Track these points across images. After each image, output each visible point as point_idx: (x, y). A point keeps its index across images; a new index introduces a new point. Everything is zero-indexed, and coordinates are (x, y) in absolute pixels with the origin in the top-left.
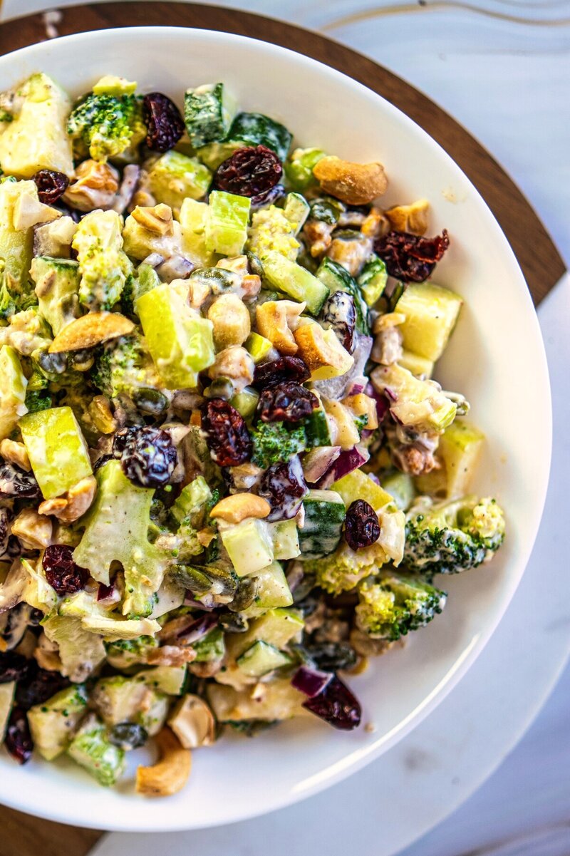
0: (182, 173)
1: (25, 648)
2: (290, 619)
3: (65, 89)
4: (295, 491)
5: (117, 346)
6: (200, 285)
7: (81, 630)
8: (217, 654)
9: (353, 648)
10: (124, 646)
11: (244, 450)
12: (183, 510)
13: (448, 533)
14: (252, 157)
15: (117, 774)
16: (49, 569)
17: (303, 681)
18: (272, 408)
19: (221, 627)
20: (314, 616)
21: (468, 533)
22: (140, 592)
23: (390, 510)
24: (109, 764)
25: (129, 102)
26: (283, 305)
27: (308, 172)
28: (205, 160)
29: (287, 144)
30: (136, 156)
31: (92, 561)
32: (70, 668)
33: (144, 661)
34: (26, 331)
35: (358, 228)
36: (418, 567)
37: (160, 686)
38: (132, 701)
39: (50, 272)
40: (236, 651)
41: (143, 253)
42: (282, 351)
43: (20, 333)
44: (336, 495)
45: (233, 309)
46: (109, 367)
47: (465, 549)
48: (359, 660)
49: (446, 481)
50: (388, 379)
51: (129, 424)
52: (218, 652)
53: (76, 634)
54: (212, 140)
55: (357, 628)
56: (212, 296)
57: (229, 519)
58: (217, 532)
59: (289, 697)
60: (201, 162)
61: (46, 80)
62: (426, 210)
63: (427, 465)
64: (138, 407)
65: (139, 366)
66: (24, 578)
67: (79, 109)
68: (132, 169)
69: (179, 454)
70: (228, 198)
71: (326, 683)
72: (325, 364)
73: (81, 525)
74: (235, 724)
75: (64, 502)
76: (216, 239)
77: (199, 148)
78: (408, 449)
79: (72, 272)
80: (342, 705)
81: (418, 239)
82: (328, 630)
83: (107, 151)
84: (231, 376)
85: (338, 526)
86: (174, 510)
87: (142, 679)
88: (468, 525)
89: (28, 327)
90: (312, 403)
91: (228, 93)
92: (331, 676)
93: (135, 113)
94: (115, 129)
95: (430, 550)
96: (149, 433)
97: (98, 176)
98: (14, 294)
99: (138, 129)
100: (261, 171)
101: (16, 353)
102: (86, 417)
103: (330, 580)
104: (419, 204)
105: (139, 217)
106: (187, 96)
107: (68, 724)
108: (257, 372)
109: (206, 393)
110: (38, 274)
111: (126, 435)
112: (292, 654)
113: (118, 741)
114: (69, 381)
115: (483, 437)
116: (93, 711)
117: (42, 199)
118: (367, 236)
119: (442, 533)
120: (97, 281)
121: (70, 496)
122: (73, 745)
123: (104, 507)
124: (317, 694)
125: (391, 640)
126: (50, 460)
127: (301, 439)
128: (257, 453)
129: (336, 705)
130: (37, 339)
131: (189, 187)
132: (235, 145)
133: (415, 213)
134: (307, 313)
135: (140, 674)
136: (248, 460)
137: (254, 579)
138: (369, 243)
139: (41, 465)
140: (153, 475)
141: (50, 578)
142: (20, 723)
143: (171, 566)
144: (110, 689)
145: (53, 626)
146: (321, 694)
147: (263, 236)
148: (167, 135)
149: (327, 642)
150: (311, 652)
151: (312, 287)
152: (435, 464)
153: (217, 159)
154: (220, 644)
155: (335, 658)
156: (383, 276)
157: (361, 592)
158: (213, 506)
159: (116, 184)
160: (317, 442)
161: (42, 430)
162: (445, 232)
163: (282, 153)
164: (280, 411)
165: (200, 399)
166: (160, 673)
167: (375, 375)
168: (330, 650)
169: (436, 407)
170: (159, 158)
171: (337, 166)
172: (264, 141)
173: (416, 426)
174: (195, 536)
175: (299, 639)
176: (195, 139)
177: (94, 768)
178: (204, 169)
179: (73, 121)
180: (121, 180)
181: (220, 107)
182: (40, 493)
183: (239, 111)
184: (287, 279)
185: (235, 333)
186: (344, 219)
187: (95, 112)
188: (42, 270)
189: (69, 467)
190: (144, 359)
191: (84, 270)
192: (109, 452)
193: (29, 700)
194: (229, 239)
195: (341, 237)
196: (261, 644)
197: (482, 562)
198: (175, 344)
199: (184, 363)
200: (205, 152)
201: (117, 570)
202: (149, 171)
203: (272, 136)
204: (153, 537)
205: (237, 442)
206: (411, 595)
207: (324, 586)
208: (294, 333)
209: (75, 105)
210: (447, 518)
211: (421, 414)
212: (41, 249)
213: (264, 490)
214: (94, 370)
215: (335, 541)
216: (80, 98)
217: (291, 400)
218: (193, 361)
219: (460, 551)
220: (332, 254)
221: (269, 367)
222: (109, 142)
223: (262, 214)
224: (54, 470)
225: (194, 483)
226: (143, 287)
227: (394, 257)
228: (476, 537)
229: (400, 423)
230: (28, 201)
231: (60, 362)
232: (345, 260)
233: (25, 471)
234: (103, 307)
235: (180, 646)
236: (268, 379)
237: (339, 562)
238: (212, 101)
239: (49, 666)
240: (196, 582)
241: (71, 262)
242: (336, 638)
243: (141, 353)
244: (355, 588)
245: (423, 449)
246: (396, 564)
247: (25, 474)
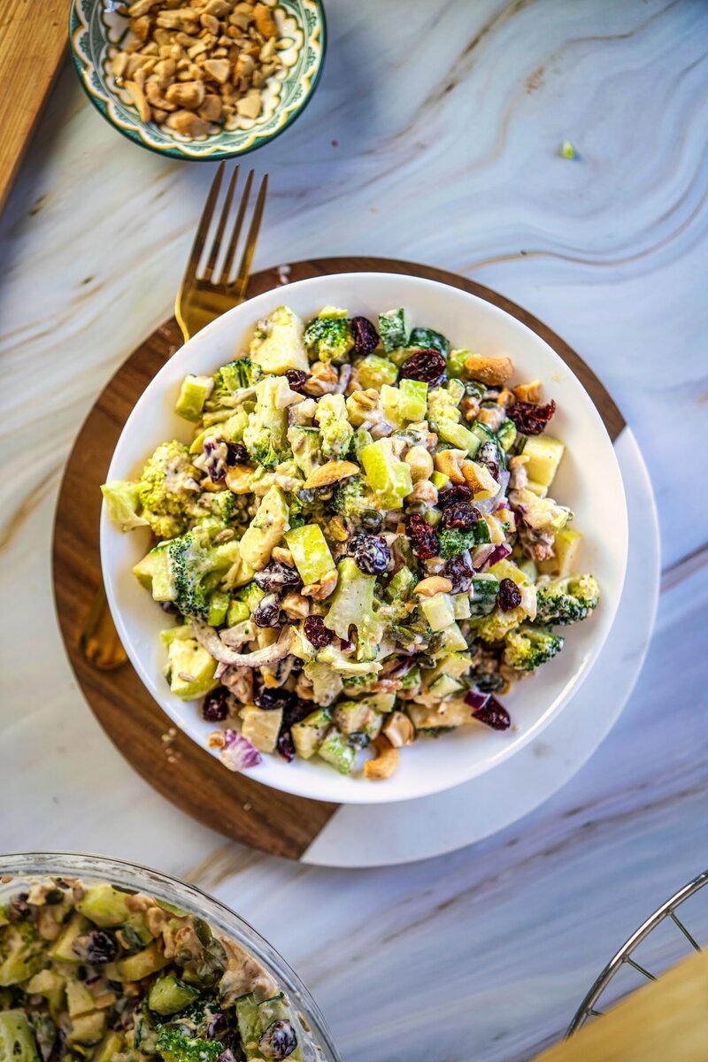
0: (380, 368)
1: (289, 686)
2: (463, 659)
3: (300, 316)
4: (468, 574)
5: (348, 482)
6: (399, 441)
7: (329, 671)
8: (416, 684)
9: (502, 677)
10: (355, 681)
11: (435, 547)
12: (396, 589)
13: (565, 598)
14: (425, 357)
15: (352, 766)
16: (308, 631)
17: (471, 700)
18: (452, 519)
19: (418, 666)
20: (476, 656)
21: (576, 597)
22: (368, 644)
23: (525, 584)
24: (347, 760)
25: (343, 323)
26: (454, 452)
27: (462, 365)
28: (394, 360)
29: (446, 347)
30: (348, 358)
31: (337, 625)
32: (319, 697)
33: (368, 690)
34: (288, 475)
35: (495, 400)
36: (544, 622)
37: (378, 707)
38: (360, 717)
39: (302, 435)
40: (428, 681)
41: (359, 422)
42: (455, 483)
43: (283, 476)
44: (491, 576)
45: (422, 456)
46: (343, 496)
47: (576, 608)
48: (506, 685)
49: (559, 564)
50: (520, 499)
51: (356, 533)
52: (416, 682)
53: (325, 674)
54: (398, 346)
55: (505, 663)
56: (407, 447)
57: (427, 594)
58: (418, 602)
59: (462, 710)
60: (391, 361)
61: (288, 310)
62: (539, 387)
63: (547, 555)
64: (363, 522)
65: (363, 495)
66: (291, 638)
67: (310, 328)
68: (346, 366)
69: (392, 553)
70: (413, 384)
71: (486, 701)
72: (483, 490)
73: (328, 601)
74: (426, 730)
75: (318, 587)
76: (407, 410)
77: (390, 352)
78: (535, 544)
79: (316, 435)
80: (498, 714)
81: (535, 407)
82: (485, 666)
83: (330, 355)
84: (424, 500)
85: (495, 596)
86: (389, 590)
87: (366, 702)
88: (575, 592)
89: (288, 472)
90: (477, 515)
91: (407, 315)
92: (489, 696)
93: (346, 330)
94: (336, 341)
95: (553, 610)
96: (372, 539)
97: (325, 372)
98: (278, 451)
99: (349, 340)
100: (432, 365)
101: (281, 490)
102: (327, 531)
103: (488, 633)
104: (534, 383)
105: (357, 398)
106: (380, 318)
107: (318, 734)
108: (440, 496)
109: (408, 511)
110: (293, 437)
111: (356, 541)
112: (463, 683)
113: (351, 744)
114: (314, 508)
115: (581, 535)
116: (334, 725)
117: (292, 388)
118: (502, 406)
119: (561, 598)
120: (335, 440)
121: (322, 582)
122: (322, 748)
123: (344, 589)
124: (481, 707)
125: (528, 670)
126: (307, 559)
127: (471, 539)
128: (443, 549)
129: (494, 714)
130: (295, 480)
131: (384, 378)
132: (414, 349)
133: (532, 390)
134: (468, 457)
135: (365, 699)
136: (437, 554)
137: (442, 633)
138: (503, 410)
139: (302, 563)
140: (377, 566)
141: (310, 637)
142: (287, 735)
143: (388, 626)
144: (345, 710)
145: (311, 669)
146: (483, 708)
147: (437, 408)
148: (368, 343)
149: (485, 674)
150: (475, 680)
151: (471, 439)
152: (552, 554)
153: (402, 359)
154: (418, 677)
155: (491, 684)
156: (514, 431)
157: (509, 639)
158: (415, 586)
159: (336, 377)
160: (481, 541)
161: (301, 539)
162: (553, 402)
163: (444, 353)
164: (458, 521)
165: (403, 515)
166: (378, 698)
167: (511, 496)
168: (487, 679)
169: (555, 516)
170: (363, 359)
171: (482, 360)
172: (432, 346)
173: (541, 529)
174: (404, 606)
175: (468, 672)
176: (388, 346)
177: (337, 762)
178: (393, 365)
179: (307, 336)
180: (339, 374)
181: (403, 324)
182: (302, 581)
183: (414, 326)
184: (455, 435)
185: (424, 471)
186: (486, 395)
187: (322, 330)
188: (296, 435)
189: (320, 564)
190: (366, 490)
191: (326, 434)
192: (344, 553)
193: (292, 720)
194: (415, 410)
195: (485, 407)
196: (445, 676)
197: (586, 617)
198: (387, 480)
199: (394, 492)
200: (394, 354)
201: (353, 630)
202: (357, 368)
203: (437, 342)
204: (375, 608)
205: (431, 543)
206: (541, 640)
207: (483, 637)
208: (462, 470)
209: (307, 327)
210: (562, 588)
211: (545, 521)
212: (294, 421)
213: (448, 573)
214: (333, 499)
215: (492, 606)
216: (310, 321)
217: (464, 514)
218: (400, 490)
219: (572, 610)
220: (480, 418)
221: (447, 493)
222: (332, 350)
223: (434, 393)
224: (311, 565)
225: (402, 571)
226: (363, 442)
227: (519, 418)
228: (582, 600)
229: (530, 527)
230: (284, 389)
231: (311, 495)
232: (489, 422)
233: (291, 567)
234: (338, 457)
235: (392, 679)
236: (447, 501)
237: (494, 620)
238: (397, 321)
239: (306, 697)
240: (405, 636)
241: (315, 429)
242: (490, 671)
243: (364, 487)
244: (504, 637)
245: (545, 544)
246: (532, 620)
247: (290, 569)
